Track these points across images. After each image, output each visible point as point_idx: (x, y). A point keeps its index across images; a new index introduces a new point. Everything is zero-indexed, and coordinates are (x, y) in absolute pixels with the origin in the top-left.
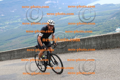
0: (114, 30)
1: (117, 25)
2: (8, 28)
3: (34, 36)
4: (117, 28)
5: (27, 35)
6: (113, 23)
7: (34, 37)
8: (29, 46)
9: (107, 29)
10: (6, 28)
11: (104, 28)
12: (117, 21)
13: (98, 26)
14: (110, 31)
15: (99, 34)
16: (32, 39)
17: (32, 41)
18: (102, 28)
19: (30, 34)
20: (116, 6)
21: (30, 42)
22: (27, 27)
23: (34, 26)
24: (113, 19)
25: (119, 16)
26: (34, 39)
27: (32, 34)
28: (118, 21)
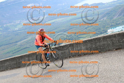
0: (106, 32)
1: (109, 26)
4: (109, 29)
5: (9, 44)
6: (104, 24)
7: (17, 46)
8: (12, 56)
9: (98, 31)
11: (94, 30)
12: (108, 21)
13: (88, 29)
14: (101, 33)
15: (89, 37)
17: (15, 50)
18: (92, 30)
19: (13, 43)
20: (106, 5)
21: (13, 51)
22: (9, 35)
23: (17, 33)
24: (104, 19)
25: (109, 16)
27: (14, 43)
28: (110, 21)
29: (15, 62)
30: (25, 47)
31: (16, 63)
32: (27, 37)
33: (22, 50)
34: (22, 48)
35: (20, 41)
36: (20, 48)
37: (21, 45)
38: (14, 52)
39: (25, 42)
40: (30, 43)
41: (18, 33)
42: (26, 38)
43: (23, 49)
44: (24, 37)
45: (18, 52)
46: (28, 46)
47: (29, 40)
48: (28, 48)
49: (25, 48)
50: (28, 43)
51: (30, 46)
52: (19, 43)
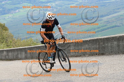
2: (60, 6)
3: (102, 20)
7: (102, 22)
8: (93, 36)
10: (56, 5)
16: (99, 25)
17: (99, 28)
21: (94, 29)
23: (104, 3)
26: (102, 25)
29: (98, 46)
30: (114, 25)
31: (99, 48)
32: (118, 10)
33: (108, 28)
34: (109, 26)
35: (107, 15)
36: (106, 26)
37: (108, 21)
38: (96, 30)
39: (114, 17)
40: (121, 19)
41: (106, 3)
42: (116, 12)
43: (110, 28)
44: (114, 10)
45: (103, 32)
46: (118, 25)
47: (121, 16)
48: (118, 26)
49: (113, 27)
50: (119, 20)
51: (121, 25)
52: (105, 19)
